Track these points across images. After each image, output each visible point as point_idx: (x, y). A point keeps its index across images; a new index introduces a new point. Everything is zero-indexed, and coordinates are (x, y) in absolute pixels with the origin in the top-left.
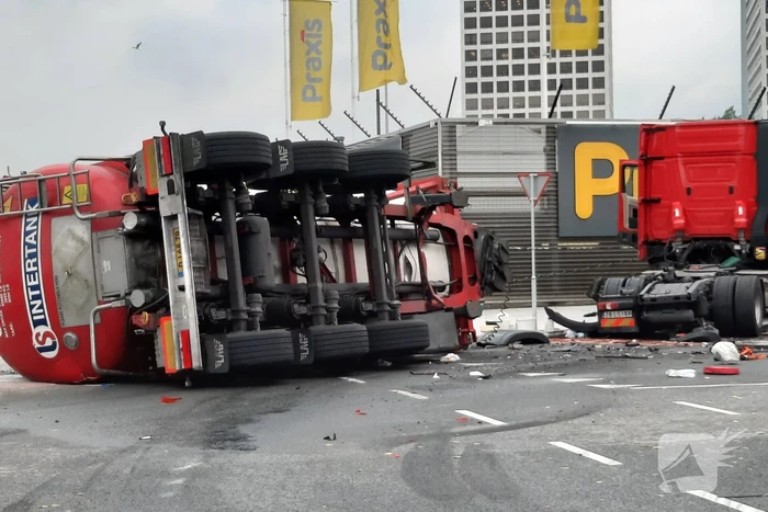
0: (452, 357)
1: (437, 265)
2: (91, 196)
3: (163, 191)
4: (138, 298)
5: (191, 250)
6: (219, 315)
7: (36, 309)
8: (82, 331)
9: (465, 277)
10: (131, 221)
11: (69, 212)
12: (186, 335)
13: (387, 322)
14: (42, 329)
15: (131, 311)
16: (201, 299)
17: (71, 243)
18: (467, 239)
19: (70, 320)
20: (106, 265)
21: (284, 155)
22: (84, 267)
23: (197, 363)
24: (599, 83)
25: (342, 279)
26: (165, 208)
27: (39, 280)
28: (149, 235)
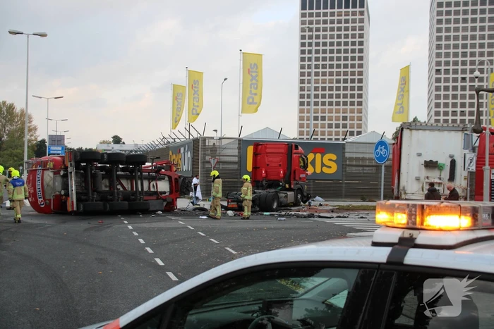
0: (160, 212)
1: (163, 186)
2: (54, 165)
3: (69, 166)
4: (63, 193)
5: (76, 181)
6: (83, 197)
7: (39, 194)
8: (50, 200)
9: (174, 190)
10: (62, 173)
11: (48, 169)
12: (73, 202)
13: (138, 201)
14: (41, 199)
15: (61, 195)
16: (77, 193)
17: (49, 178)
18: (176, 179)
19: (47, 197)
20: (57, 183)
21: (105, 156)
22: (51, 183)
23: (75, 209)
24: (360, 104)
25: (130, 189)
26: (69, 170)
27: (40, 187)
28: (65, 176)
